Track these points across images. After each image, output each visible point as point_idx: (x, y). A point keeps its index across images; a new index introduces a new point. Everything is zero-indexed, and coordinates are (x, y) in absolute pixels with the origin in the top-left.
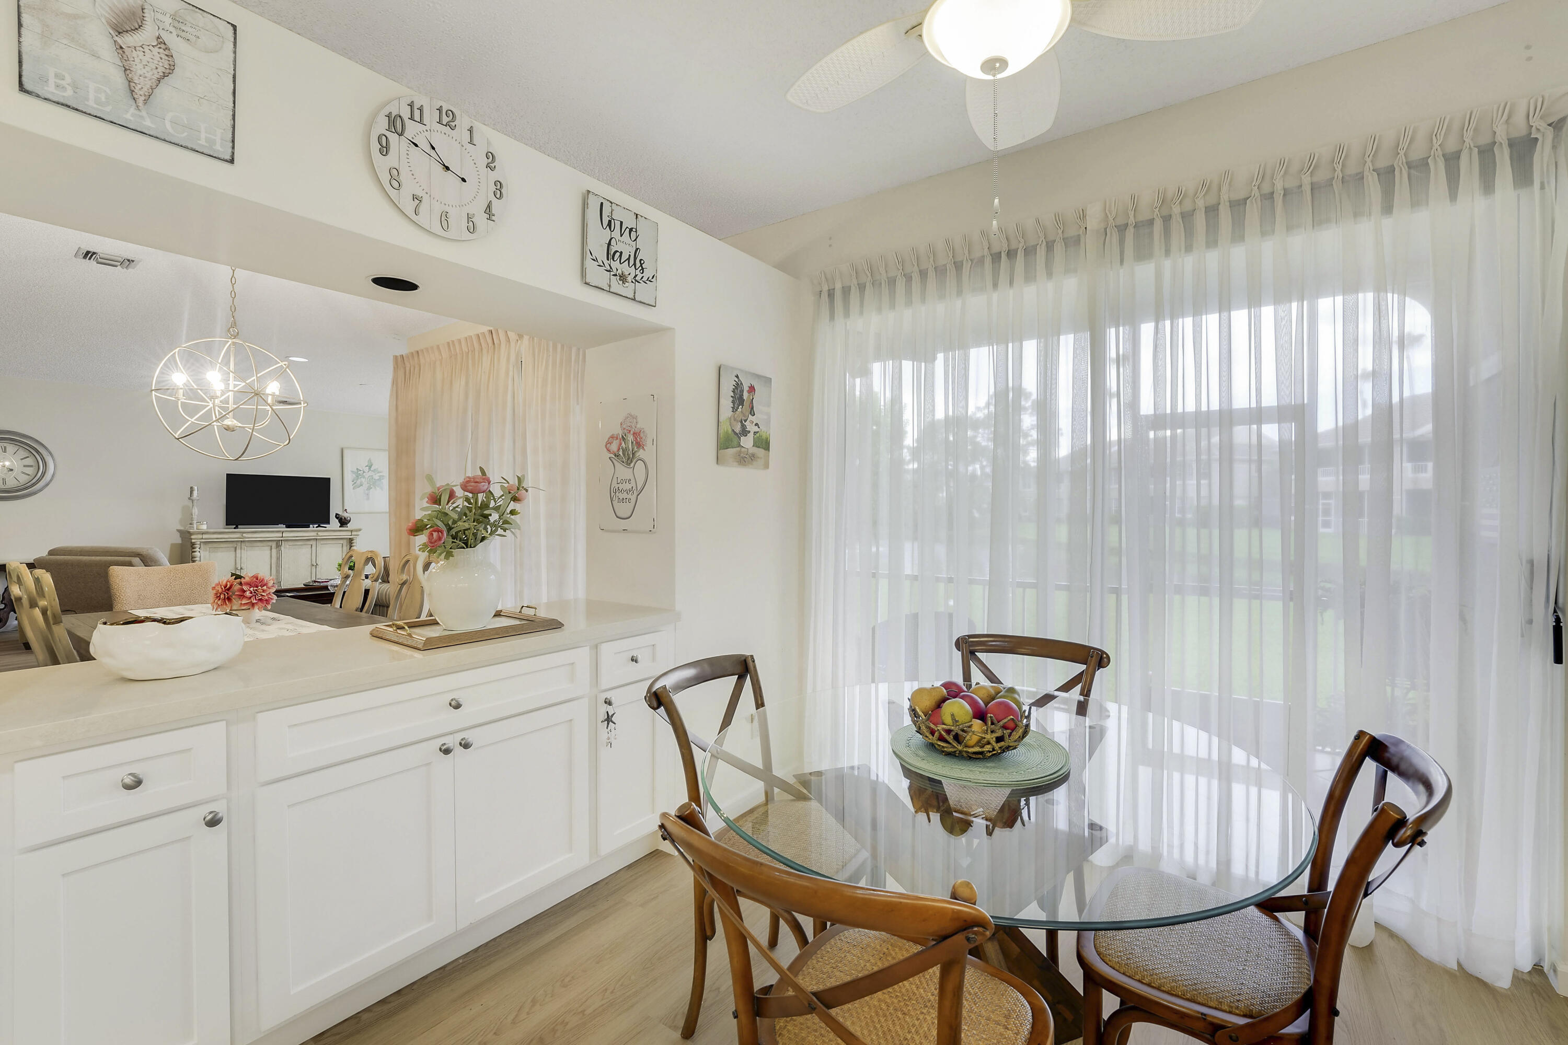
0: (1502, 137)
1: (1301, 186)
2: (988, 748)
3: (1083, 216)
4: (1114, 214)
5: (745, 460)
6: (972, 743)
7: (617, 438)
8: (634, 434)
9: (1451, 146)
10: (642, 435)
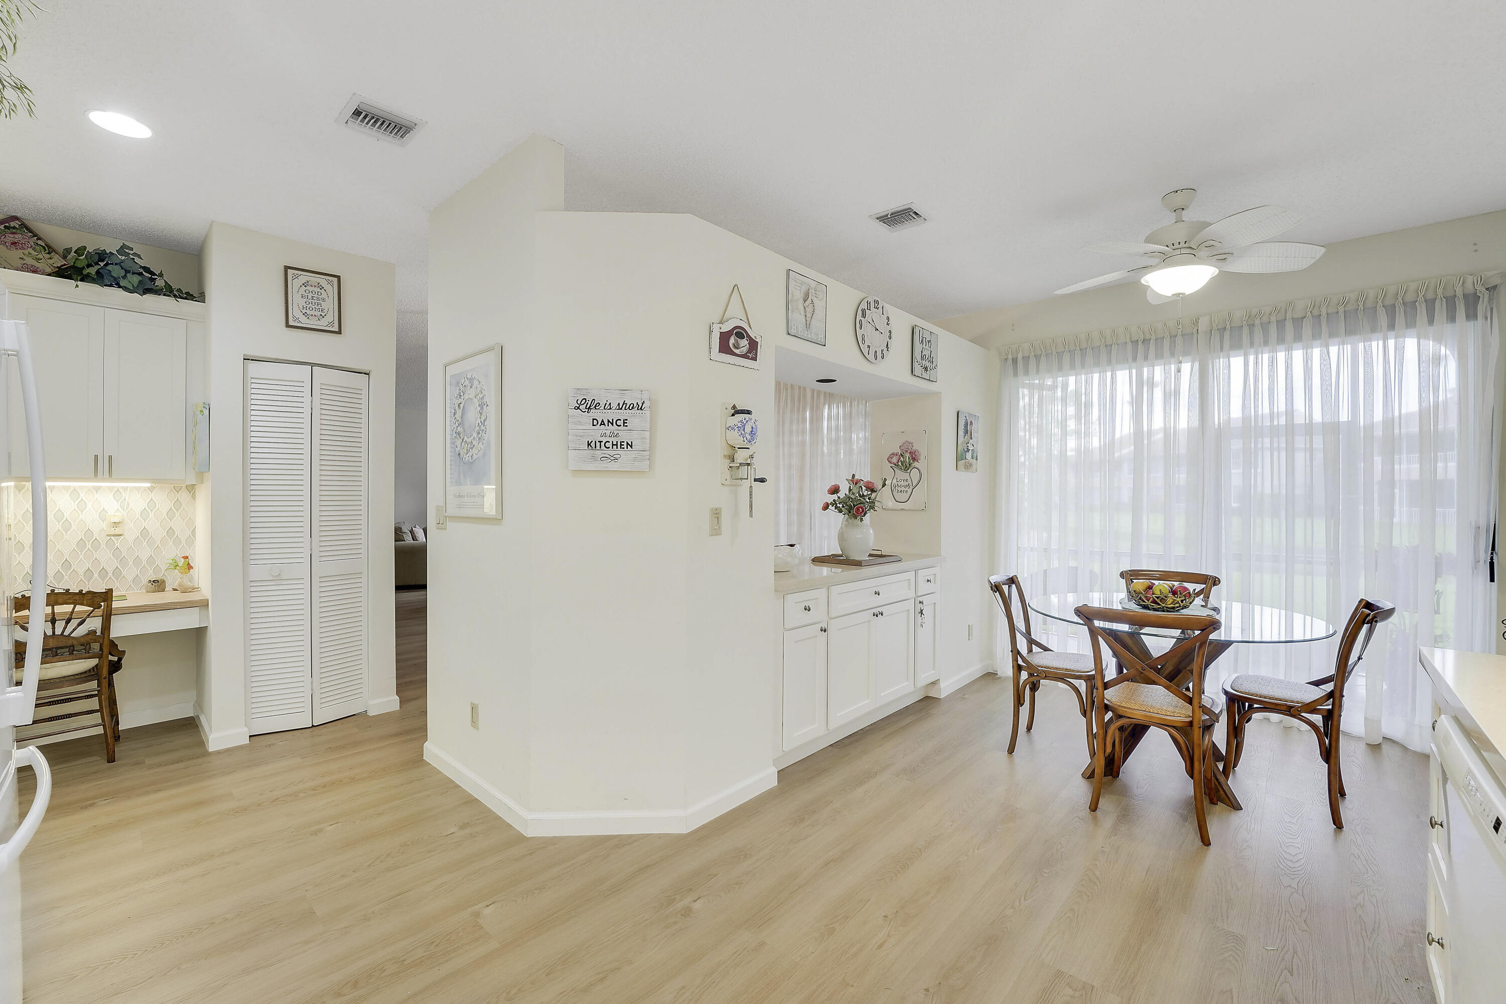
0: (1459, 292)
1: (1338, 312)
2: (1178, 605)
3: (1196, 322)
4: (1217, 323)
5: (968, 467)
6: (1169, 603)
7: (897, 455)
8: (910, 453)
9: (1430, 296)
10: (916, 453)
